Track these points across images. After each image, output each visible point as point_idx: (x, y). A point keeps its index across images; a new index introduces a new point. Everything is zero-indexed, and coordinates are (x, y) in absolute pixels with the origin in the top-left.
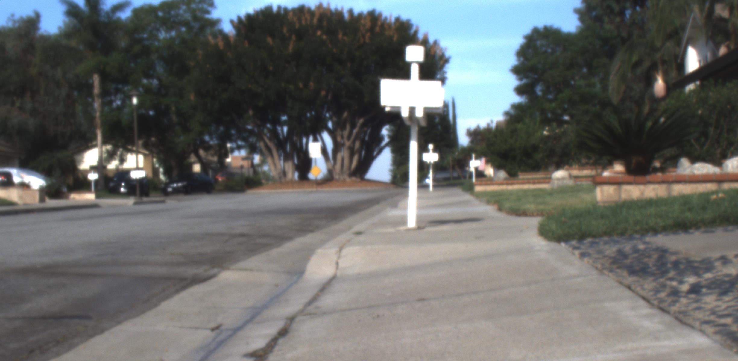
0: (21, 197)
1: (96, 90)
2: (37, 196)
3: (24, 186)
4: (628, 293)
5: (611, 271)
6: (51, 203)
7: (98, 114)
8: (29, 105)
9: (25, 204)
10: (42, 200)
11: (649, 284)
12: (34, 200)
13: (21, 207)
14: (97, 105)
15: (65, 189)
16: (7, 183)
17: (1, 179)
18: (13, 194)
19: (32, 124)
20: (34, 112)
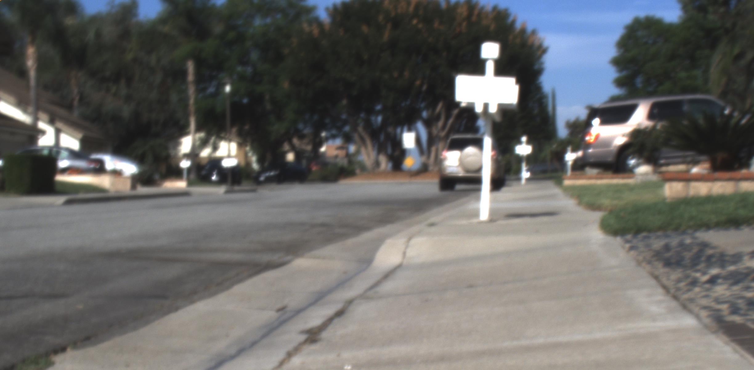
0: (113, 184)
1: (191, 77)
2: (129, 183)
3: (117, 173)
4: (653, 282)
5: (649, 262)
6: (142, 190)
7: (192, 101)
8: (124, 91)
9: (116, 191)
10: (134, 187)
11: (676, 274)
12: (125, 187)
13: (111, 194)
14: (191, 91)
15: (157, 177)
16: (100, 169)
17: (92, 166)
18: (104, 181)
19: (126, 111)
20: (128, 98)
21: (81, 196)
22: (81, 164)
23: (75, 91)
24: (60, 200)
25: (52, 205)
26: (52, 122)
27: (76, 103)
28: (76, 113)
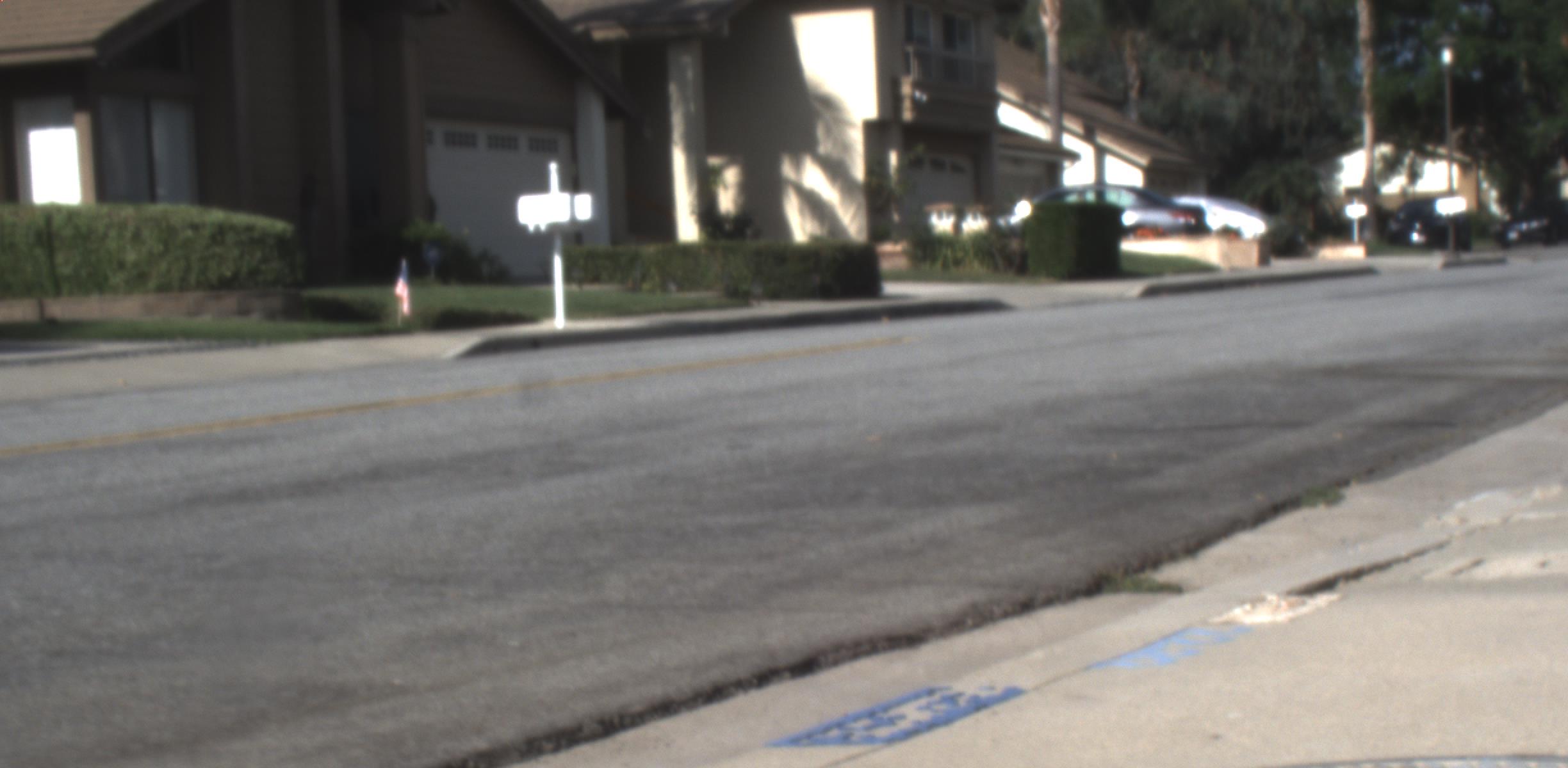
0: (1225, 256)
1: (1364, 31)
2: (1254, 254)
3: (1230, 234)
6: (1282, 266)
7: (1366, 82)
8: (1227, 67)
9: (1233, 269)
10: (1264, 260)
12: (1247, 260)
13: (1225, 275)
14: (1364, 64)
15: (1302, 239)
16: (1196, 228)
17: (1182, 220)
18: (1208, 251)
19: (1233, 107)
20: (1236, 82)
21: (1170, 279)
22: (1160, 217)
23: (1133, 70)
24: (1134, 288)
25: (1121, 299)
26: (1088, 136)
27: (1133, 94)
28: (1134, 115)
